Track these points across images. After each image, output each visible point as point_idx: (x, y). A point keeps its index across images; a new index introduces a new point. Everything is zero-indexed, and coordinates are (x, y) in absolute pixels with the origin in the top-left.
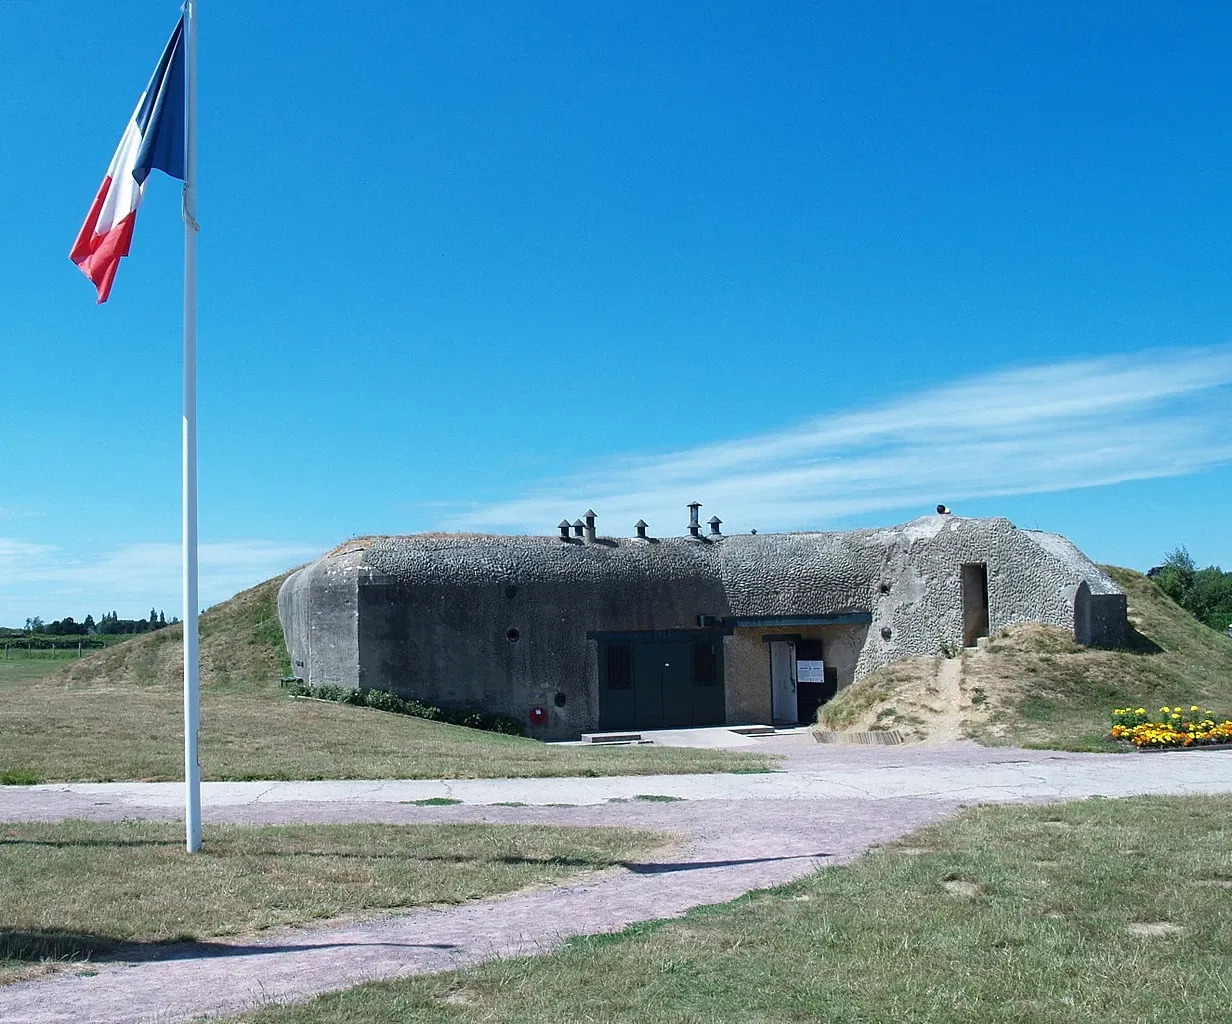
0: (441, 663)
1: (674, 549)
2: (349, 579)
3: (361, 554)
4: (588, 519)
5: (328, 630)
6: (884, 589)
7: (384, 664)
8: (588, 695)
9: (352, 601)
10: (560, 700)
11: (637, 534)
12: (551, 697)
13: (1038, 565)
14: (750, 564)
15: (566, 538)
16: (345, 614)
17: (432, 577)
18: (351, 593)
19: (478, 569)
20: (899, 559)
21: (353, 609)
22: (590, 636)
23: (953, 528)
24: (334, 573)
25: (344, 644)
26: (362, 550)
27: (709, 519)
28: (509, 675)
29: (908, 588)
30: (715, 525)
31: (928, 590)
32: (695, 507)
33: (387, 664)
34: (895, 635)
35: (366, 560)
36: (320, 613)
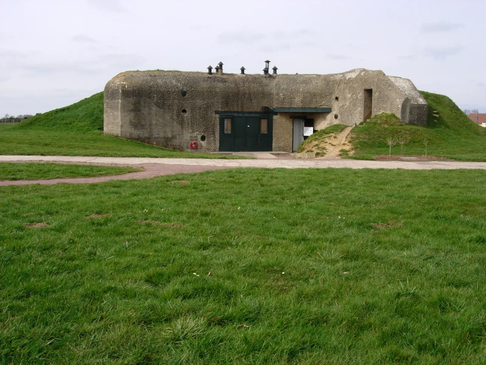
0: (154, 122)
1: (255, 78)
2: (118, 87)
3: (123, 77)
4: (220, 65)
5: (110, 107)
6: (337, 98)
7: (131, 121)
8: (215, 137)
9: (119, 96)
10: (203, 138)
11: (241, 73)
12: (199, 137)
13: (390, 90)
14: (285, 86)
15: (210, 73)
16: (116, 101)
17: (151, 87)
18: (118, 92)
19: (171, 84)
20: (342, 86)
21: (118, 99)
22: (217, 112)
23: (362, 74)
24: (113, 85)
25: (116, 113)
26: (125, 76)
27: (273, 67)
28: (182, 127)
29: (345, 99)
30: (275, 69)
31: (352, 99)
32: (268, 62)
33: (132, 122)
34: (339, 117)
35: (125, 80)
36: (107, 101)
